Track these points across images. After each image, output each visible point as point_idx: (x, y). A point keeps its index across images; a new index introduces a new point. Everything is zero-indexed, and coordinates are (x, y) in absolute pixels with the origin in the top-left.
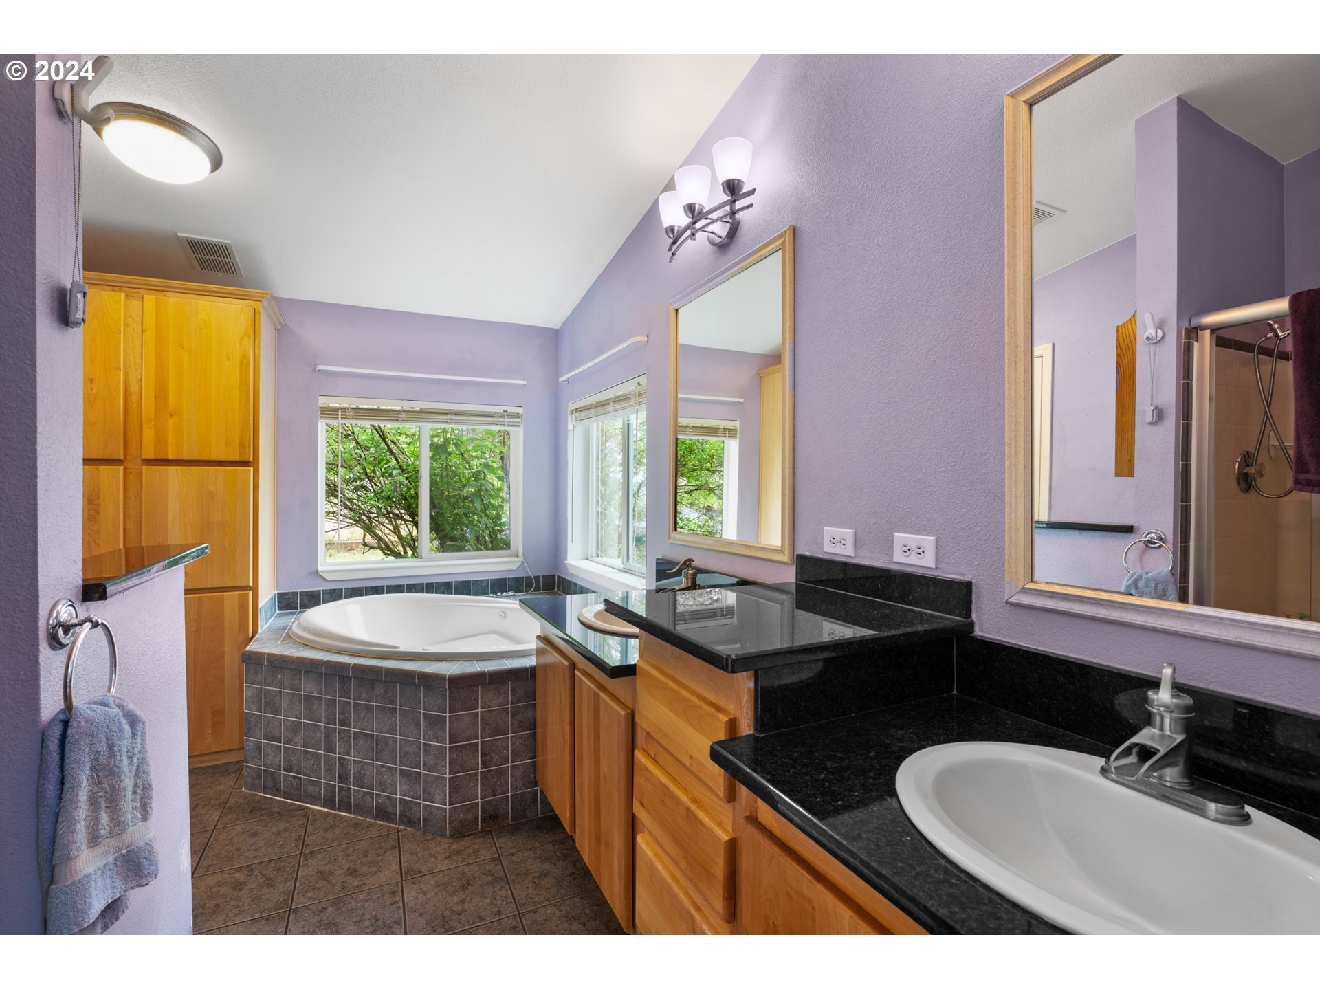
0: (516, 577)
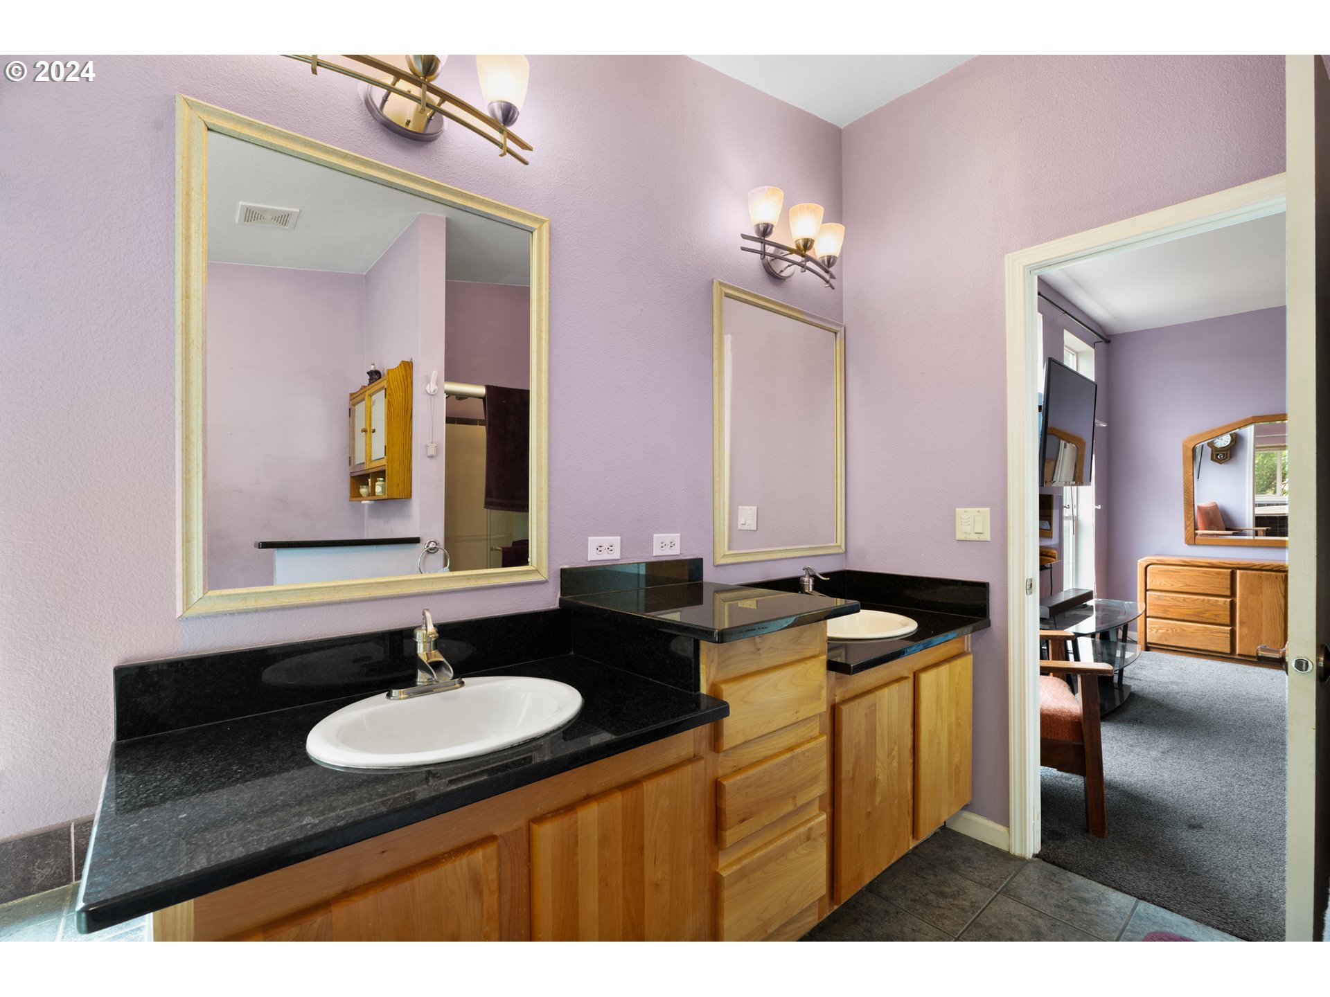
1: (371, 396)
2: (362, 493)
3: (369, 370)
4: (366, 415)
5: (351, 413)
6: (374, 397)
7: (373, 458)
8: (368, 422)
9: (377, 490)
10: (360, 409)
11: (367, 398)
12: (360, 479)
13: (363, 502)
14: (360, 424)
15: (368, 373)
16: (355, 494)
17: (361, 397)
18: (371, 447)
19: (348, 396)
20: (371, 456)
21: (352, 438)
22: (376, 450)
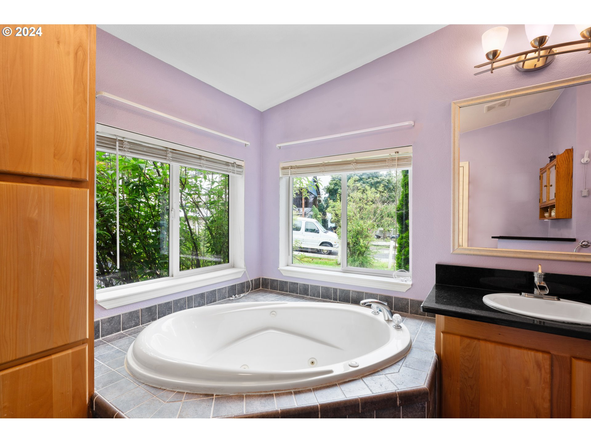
0: (241, 282)
1: (549, 169)
2: (545, 216)
3: (550, 156)
4: (547, 178)
5: (541, 178)
6: (551, 169)
7: (550, 199)
8: (548, 182)
9: (552, 214)
10: (545, 175)
11: (547, 171)
12: (545, 209)
13: (545, 220)
14: (545, 183)
15: (549, 158)
16: (542, 216)
17: (545, 170)
18: (549, 193)
19: (539, 170)
20: (549, 198)
21: (541, 190)
22: (551, 195)
